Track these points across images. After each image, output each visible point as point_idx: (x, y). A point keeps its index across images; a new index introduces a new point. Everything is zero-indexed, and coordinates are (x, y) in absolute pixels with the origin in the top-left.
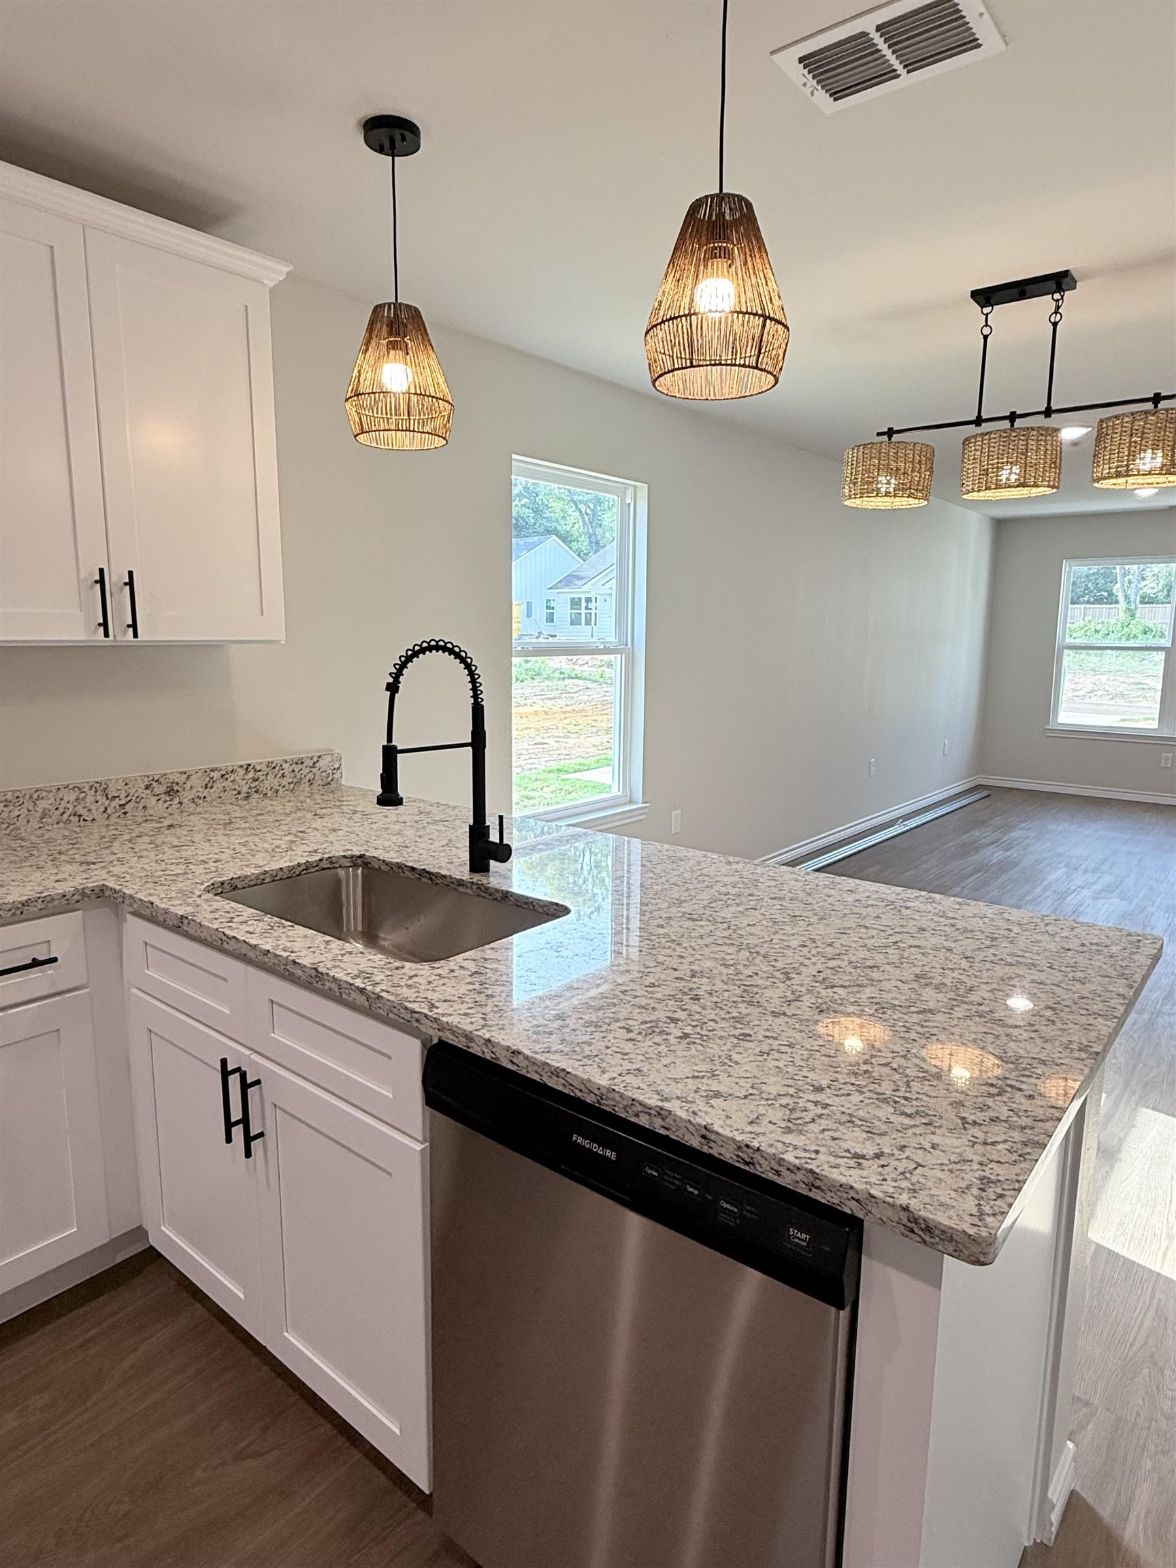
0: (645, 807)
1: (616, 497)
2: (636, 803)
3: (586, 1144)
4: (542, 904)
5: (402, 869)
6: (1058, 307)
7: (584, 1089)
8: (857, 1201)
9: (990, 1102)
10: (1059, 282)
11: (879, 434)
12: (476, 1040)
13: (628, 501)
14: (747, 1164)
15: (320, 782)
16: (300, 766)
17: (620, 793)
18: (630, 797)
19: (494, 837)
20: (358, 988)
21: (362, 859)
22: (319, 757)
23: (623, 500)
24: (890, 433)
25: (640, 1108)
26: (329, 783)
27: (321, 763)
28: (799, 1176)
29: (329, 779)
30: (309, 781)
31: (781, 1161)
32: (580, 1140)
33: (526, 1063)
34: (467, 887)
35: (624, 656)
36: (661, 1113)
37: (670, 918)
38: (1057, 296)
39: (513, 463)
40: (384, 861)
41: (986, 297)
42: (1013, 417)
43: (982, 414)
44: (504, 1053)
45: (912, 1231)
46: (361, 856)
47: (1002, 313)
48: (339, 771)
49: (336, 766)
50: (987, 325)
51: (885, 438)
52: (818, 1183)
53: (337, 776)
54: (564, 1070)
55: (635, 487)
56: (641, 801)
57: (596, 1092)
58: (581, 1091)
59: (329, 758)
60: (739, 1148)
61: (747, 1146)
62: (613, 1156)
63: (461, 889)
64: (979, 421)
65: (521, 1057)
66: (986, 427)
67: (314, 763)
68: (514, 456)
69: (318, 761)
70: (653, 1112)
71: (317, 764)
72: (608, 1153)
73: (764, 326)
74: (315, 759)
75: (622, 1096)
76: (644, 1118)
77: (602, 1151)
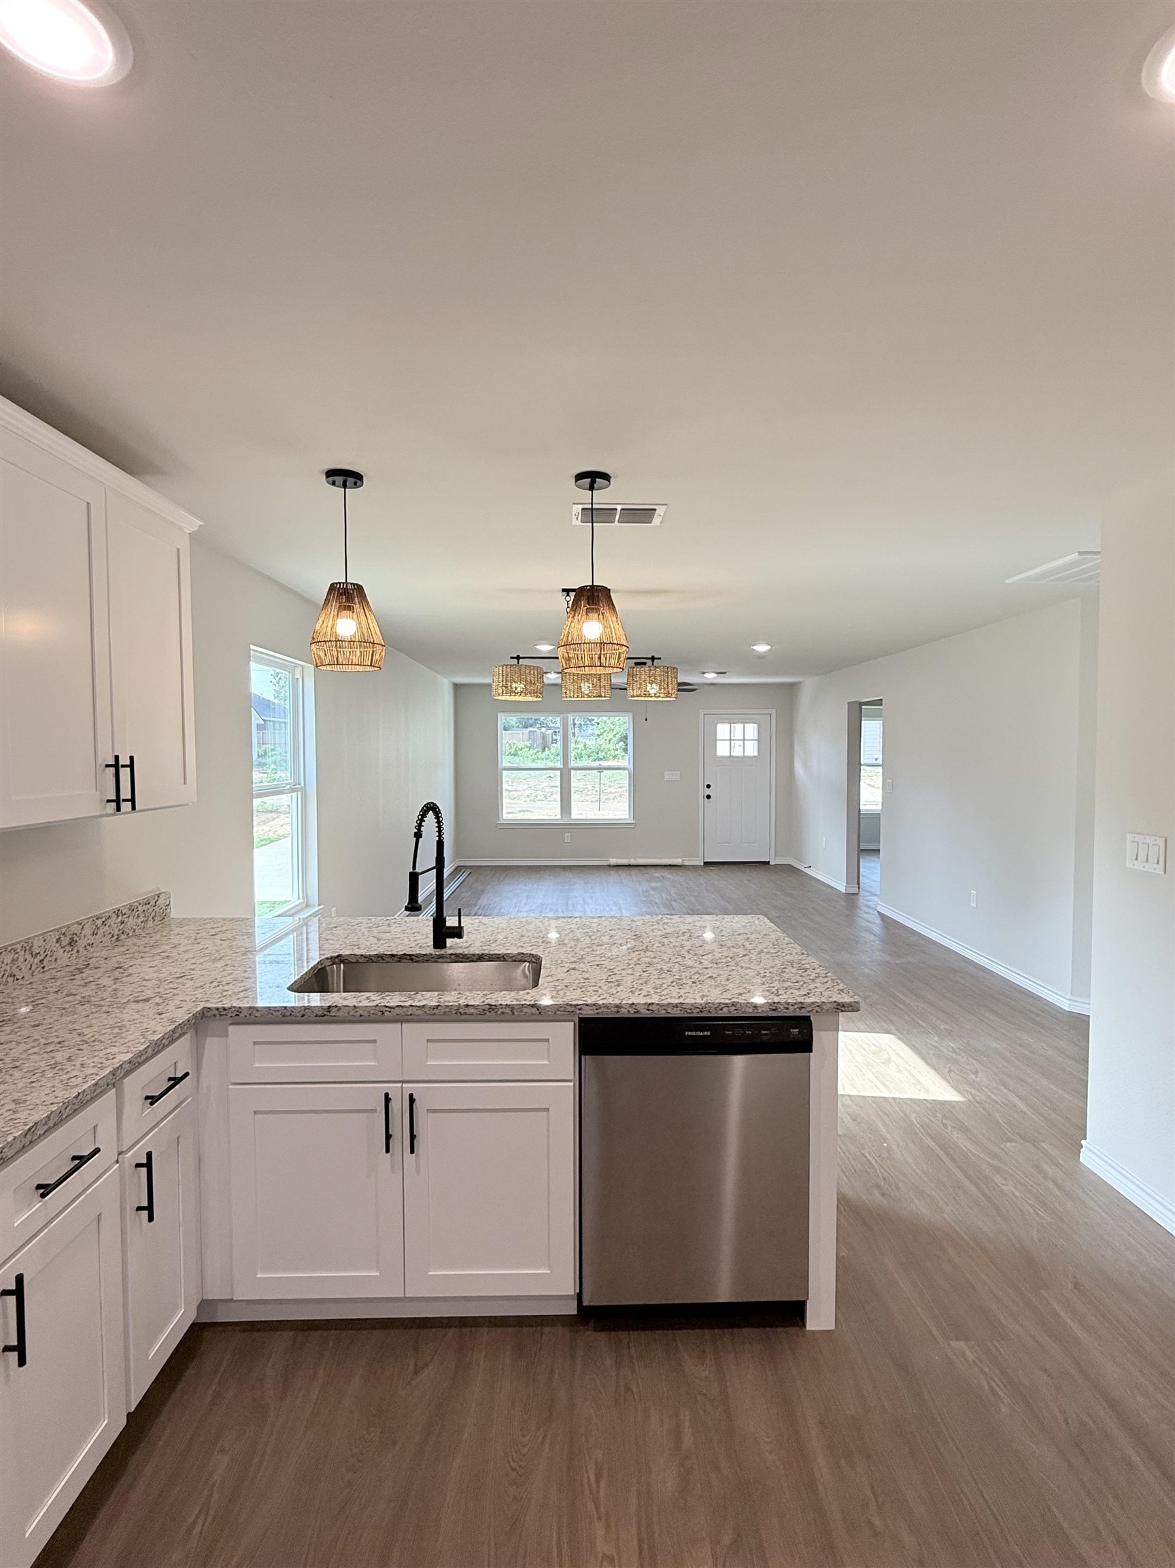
2: (313, 906)
3: (693, 1033)
7: (692, 1008)
8: (818, 1006)
11: (512, 658)
12: (624, 1006)
13: (297, 676)
14: (774, 1010)
15: (159, 918)
16: (148, 906)
17: (301, 900)
18: (307, 902)
19: (452, 924)
21: (339, 958)
22: (158, 896)
23: (293, 675)
24: (518, 658)
25: (723, 1006)
26: (164, 918)
27: (159, 902)
28: (796, 1006)
29: (164, 914)
30: (153, 918)
31: (788, 1004)
32: (690, 1033)
33: (658, 1007)
35: (299, 793)
36: (733, 1004)
39: (251, 652)
44: (643, 1007)
45: (838, 1009)
46: (338, 956)
48: (169, 907)
49: (168, 903)
51: (515, 660)
52: (803, 1006)
53: (168, 911)
54: (681, 1003)
55: (303, 667)
56: (317, 903)
57: (700, 1007)
58: (691, 1009)
59: (164, 896)
60: (771, 1005)
61: (774, 1003)
62: (709, 1033)
65: (654, 1005)
68: (252, 647)
69: (157, 900)
70: (730, 1005)
71: (157, 903)
72: (706, 1033)
75: (713, 1004)
76: (725, 1010)
77: (702, 1034)
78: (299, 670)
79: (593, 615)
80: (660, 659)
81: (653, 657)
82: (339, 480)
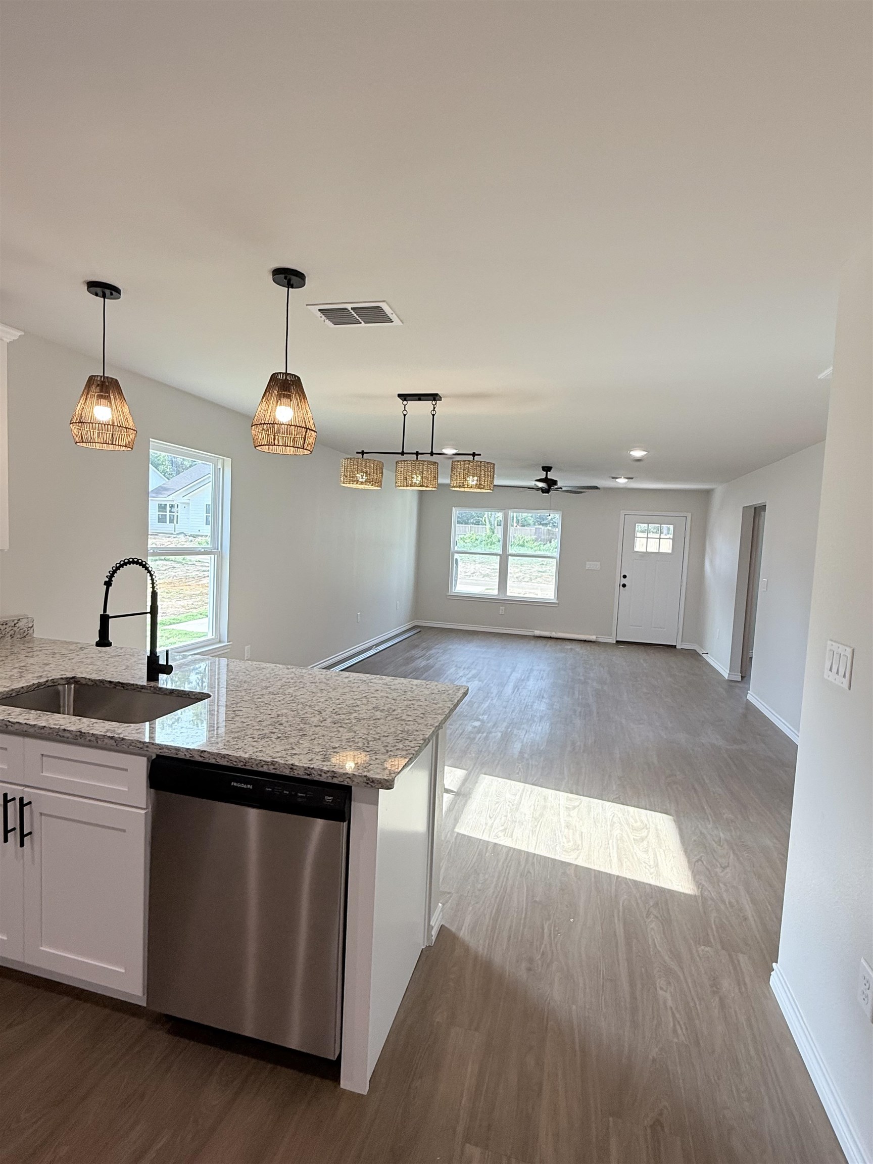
0: (229, 645)
1: (211, 464)
2: (224, 642)
3: (239, 785)
4: (194, 694)
5: (103, 682)
6: (434, 408)
7: (237, 761)
8: (350, 778)
9: (397, 744)
10: (434, 397)
11: (357, 453)
12: (182, 750)
13: (219, 467)
14: (308, 775)
15: (19, 636)
16: (5, 626)
17: (213, 637)
18: (220, 639)
19: (162, 661)
20: (109, 737)
21: (73, 679)
22: (19, 620)
23: (216, 466)
24: (363, 453)
25: (263, 763)
26: (25, 637)
27: (20, 624)
28: (329, 774)
29: (25, 634)
30: (11, 636)
31: (321, 771)
32: (235, 784)
33: (209, 755)
34: (147, 689)
35: (216, 556)
36: (273, 763)
37: (263, 694)
38: (434, 403)
39: (151, 443)
40: (89, 679)
41: (404, 397)
42: (417, 454)
43: (404, 450)
44: (197, 753)
45: (368, 783)
46: (73, 678)
47: (411, 404)
48: (32, 629)
49: (30, 625)
50: (405, 410)
51: (361, 455)
52: (335, 775)
53: (31, 631)
54: (227, 755)
55: (223, 459)
56: (227, 641)
57: (244, 761)
58: (236, 762)
59: (25, 621)
60: (306, 769)
61: (309, 768)
62: (251, 787)
63: (143, 690)
64: (403, 453)
65: (206, 753)
66: (406, 457)
67: (15, 624)
68: (151, 439)
69: (17, 623)
70: (270, 764)
71: (17, 625)
72: (249, 786)
73: (306, 432)
74: (16, 622)
75: (255, 760)
76: (265, 767)
77: (245, 787)
78: (220, 462)
79: (284, 400)
80: (480, 455)
81: (474, 453)
82: (99, 290)
